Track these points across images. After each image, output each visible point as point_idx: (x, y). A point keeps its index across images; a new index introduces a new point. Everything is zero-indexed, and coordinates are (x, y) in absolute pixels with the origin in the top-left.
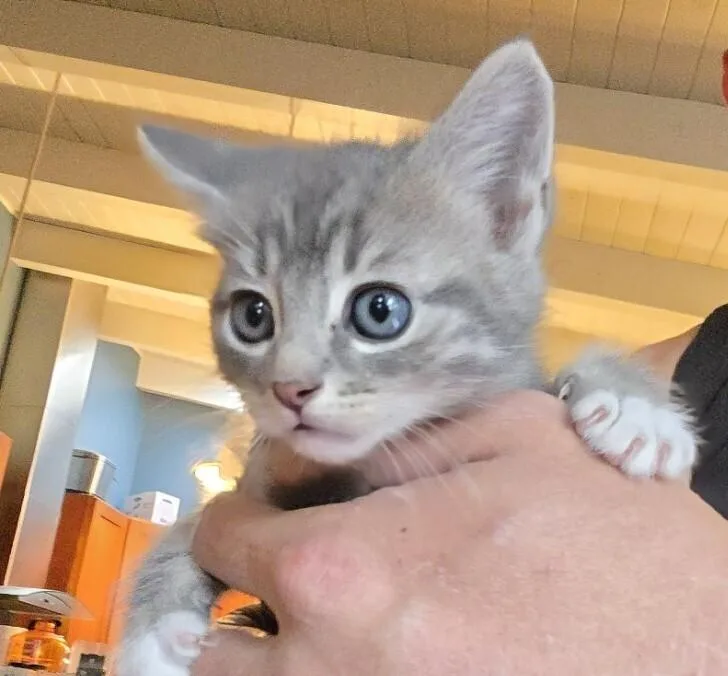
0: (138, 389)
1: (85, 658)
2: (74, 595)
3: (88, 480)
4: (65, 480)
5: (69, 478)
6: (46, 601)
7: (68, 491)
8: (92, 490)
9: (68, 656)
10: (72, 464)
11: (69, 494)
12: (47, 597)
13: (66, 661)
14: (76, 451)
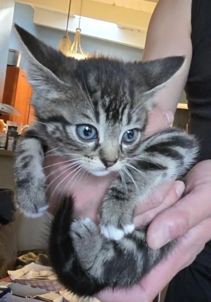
0: (34, 24)
1: (9, 127)
2: (14, 106)
3: (15, 61)
4: (7, 61)
5: (8, 60)
6: (3, 108)
7: (8, 65)
8: (18, 65)
9: (5, 127)
10: (9, 55)
11: (9, 67)
12: (3, 107)
13: (5, 129)
14: (10, 49)
